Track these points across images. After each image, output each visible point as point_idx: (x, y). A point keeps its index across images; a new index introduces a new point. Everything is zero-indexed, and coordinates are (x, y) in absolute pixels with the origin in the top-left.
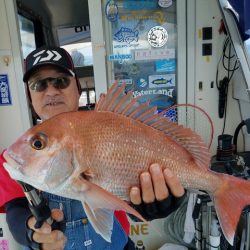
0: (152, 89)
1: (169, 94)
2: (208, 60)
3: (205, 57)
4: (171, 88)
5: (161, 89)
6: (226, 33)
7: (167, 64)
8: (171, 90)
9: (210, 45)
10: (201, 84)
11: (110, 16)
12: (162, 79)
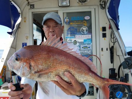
0: (82, 50)
1: (89, 53)
2: (105, 39)
3: (104, 38)
4: (90, 50)
5: (86, 50)
6: (111, 29)
7: (88, 41)
8: (90, 51)
9: (106, 33)
10: (102, 49)
11: (66, 22)
12: (86, 47)
